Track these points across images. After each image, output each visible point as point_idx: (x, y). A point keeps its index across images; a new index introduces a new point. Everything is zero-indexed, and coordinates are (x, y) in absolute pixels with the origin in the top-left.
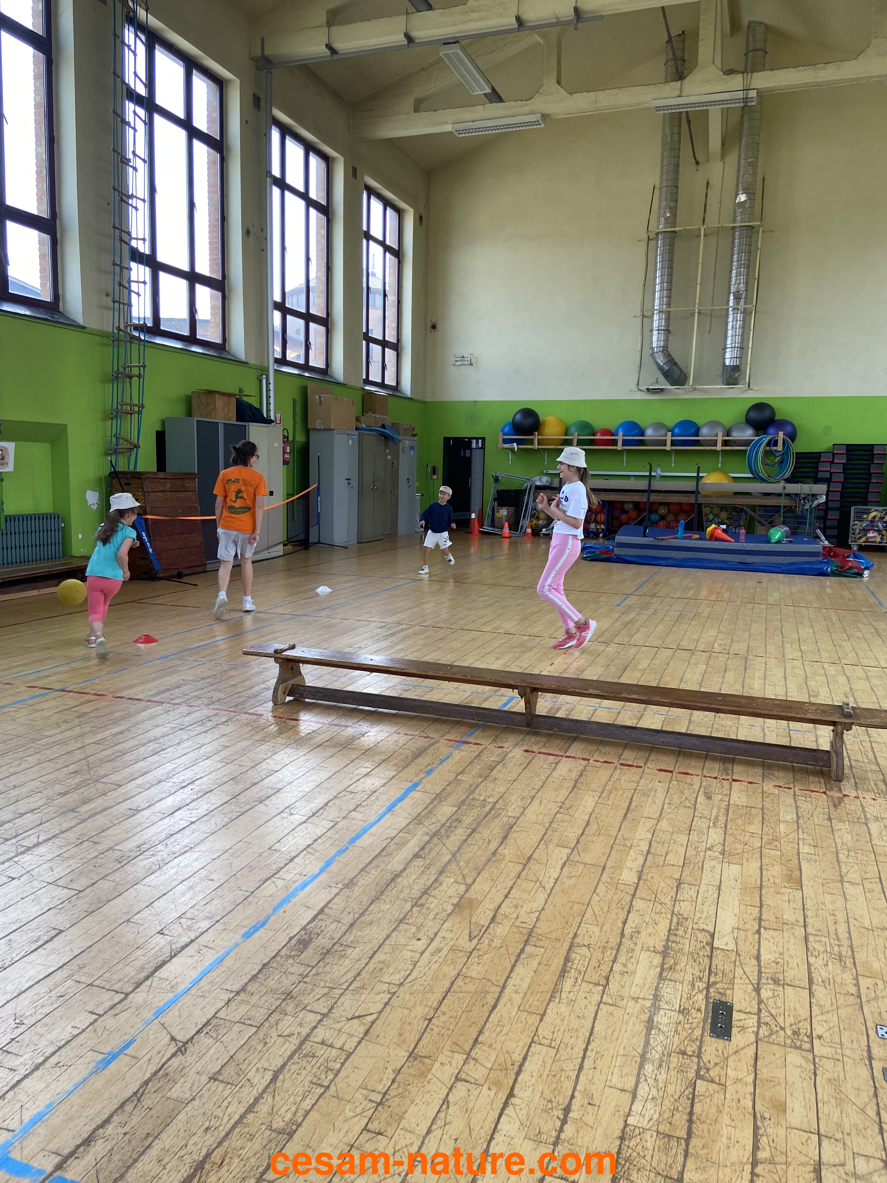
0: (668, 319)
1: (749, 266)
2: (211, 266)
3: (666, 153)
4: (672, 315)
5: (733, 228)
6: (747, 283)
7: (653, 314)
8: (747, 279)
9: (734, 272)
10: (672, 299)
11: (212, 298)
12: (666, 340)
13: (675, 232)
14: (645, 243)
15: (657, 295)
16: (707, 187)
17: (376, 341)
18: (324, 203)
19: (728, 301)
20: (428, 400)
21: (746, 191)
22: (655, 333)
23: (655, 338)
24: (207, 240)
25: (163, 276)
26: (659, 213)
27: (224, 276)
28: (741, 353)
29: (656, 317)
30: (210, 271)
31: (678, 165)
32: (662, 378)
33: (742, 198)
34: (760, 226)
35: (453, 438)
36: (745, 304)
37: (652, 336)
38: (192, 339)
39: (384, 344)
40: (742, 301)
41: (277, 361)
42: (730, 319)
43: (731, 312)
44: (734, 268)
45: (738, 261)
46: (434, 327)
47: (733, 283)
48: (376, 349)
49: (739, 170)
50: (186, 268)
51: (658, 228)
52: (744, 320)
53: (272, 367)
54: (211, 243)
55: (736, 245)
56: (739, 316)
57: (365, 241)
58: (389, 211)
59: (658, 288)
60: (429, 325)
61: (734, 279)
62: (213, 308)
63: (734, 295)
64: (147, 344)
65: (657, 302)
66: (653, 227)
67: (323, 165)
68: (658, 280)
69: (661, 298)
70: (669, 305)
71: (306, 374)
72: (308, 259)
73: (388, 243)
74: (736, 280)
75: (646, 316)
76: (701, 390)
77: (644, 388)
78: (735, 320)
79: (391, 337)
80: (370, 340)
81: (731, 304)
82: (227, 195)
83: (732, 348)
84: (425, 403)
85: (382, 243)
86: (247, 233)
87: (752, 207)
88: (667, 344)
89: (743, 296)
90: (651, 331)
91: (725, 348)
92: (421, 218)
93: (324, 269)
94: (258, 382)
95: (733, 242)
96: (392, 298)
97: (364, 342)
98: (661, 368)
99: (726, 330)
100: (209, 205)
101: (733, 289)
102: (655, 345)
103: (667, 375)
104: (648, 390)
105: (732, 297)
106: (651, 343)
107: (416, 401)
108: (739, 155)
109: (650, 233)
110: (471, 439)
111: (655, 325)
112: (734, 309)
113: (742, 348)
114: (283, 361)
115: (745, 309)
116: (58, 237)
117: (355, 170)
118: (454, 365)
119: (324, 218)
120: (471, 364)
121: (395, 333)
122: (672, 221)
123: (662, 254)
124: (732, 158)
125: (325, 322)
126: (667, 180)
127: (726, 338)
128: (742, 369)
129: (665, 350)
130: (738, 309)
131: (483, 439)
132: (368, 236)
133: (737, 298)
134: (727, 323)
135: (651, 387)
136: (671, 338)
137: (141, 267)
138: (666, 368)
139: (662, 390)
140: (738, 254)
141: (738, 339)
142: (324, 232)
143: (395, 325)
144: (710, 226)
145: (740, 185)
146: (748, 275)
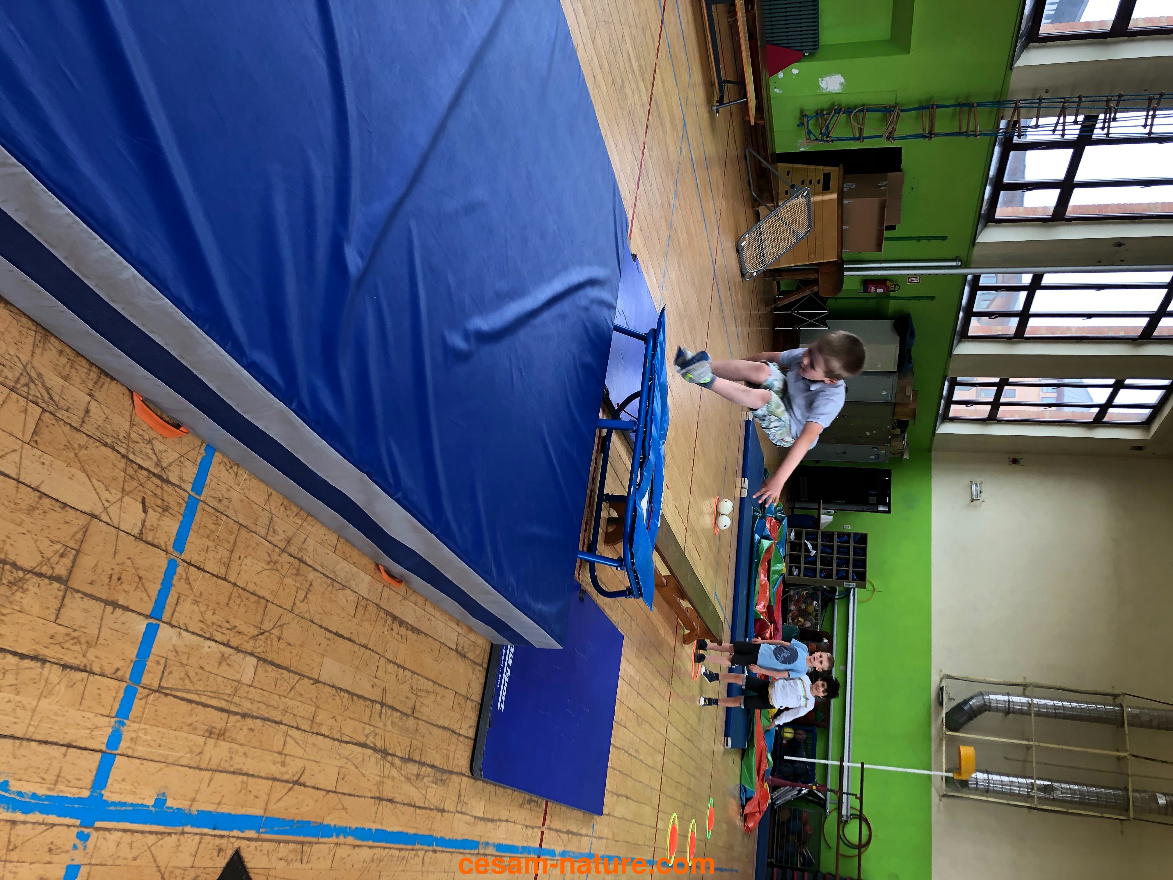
0: (1021, 712)
1: (1083, 802)
2: (1081, 207)
4: (1026, 717)
5: (1126, 789)
6: (1063, 801)
7: (1027, 697)
8: (1067, 801)
9: (1076, 787)
10: (1045, 719)
11: (1045, 208)
12: (997, 710)
13: (1123, 725)
14: (1110, 691)
15: (1050, 702)
17: (998, 395)
18: (1156, 334)
19: (1042, 779)
20: (933, 453)
21: (1168, 804)
22: (1006, 698)
23: (1000, 697)
24: (1109, 202)
25: (1069, 153)
26: (1145, 708)
27: (1070, 220)
28: (981, 790)
29: (1024, 700)
30: (1074, 206)
32: (954, 704)
33: (1162, 801)
34: (1129, 816)
35: (890, 481)
36: (1039, 798)
37: (1003, 694)
38: (999, 186)
39: (995, 404)
40: (1042, 794)
41: (977, 278)
42: (1021, 780)
43: (1029, 781)
44: (1080, 787)
45: (1088, 792)
46: (1015, 461)
47: (1064, 786)
48: (989, 394)
50: (1079, 177)
51: (1128, 707)
52: (1019, 795)
53: (970, 273)
54: (1106, 206)
55: (1107, 791)
56: (1024, 791)
57: (1111, 381)
58: (1147, 411)
59: (1058, 703)
60: (1017, 456)
61: (1067, 786)
62: (1035, 209)
63: (1049, 785)
64: (993, 138)
65: (1041, 702)
66: (1126, 701)
68: (1066, 704)
69: (1046, 706)
70: (1038, 714)
71: (961, 314)
72: (1089, 316)
73: (1111, 410)
74: (1066, 789)
75: (1024, 688)
76: (940, 745)
77: (944, 684)
78: (1020, 785)
79: (1003, 412)
80: (1000, 386)
81: (1039, 782)
82: (1160, 222)
83: (988, 780)
84: (930, 450)
85: (1110, 403)
86: (1119, 243)
87: (1151, 811)
88: (994, 711)
89: (1047, 796)
90: (1008, 694)
91: (987, 772)
92: (1140, 448)
93: (1079, 334)
94: (954, 257)
95: (1109, 788)
96: (1048, 414)
97: (997, 380)
98: (966, 702)
99: (1008, 775)
100: (1150, 204)
101: (1055, 784)
102: (992, 697)
103: (959, 708)
104: (942, 689)
105: (1046, 783)
106: (994, 694)
107: (932, 440)
109: (1121, 697)
110: (889, 505)
111: (1016, 699)
112: (1032, 784)
113: (987, 791)
114: (976, 287)
115: (1033, 797)
116: (1109, 39)
118: (972, 482)
119: (1137, 334)
120: (973, 500)
121: (1008, 417)
122: (1136, 722)
123: (1097, 709)
125: (1020, 336)
127: (1000, 774)
128: (964, 790)
129: (986, 708)
130: (1032, 789)
131: (889, 512)
132: (1118, 386)
133: (1045, 789)
134: (1017, 776)
135: (944, 692)
136: (1000, 715)
137: (1078, 132)
138: (966, 708)
139: (941, 704)
140: (1096, 793)
141: (998, 787)
142: (1122, 334)
143: (1017, 417)
144: (1130, 762)
146: (1072, 802)
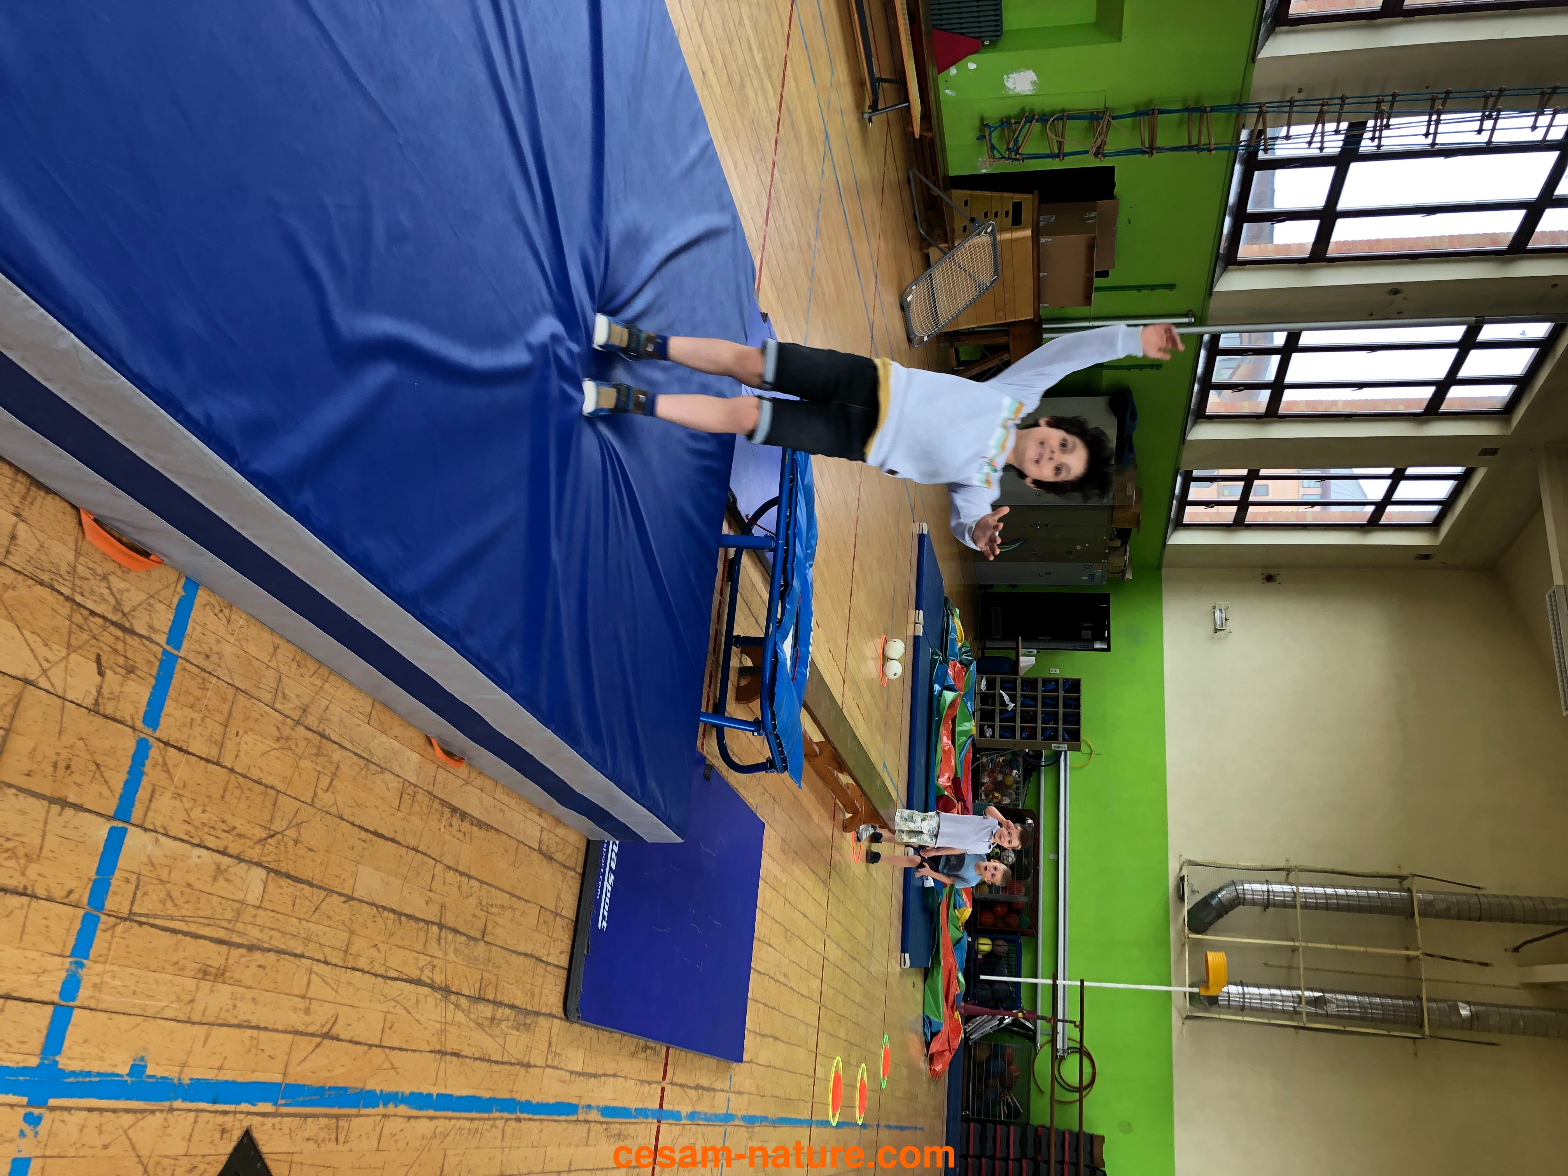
0: (1284, 905)
1: (1364, 1017)
2: (1345, 243)
3: (1529, 903)
4: (1290, 911)
5: (1420, 999)
6: (1338, 1017)
7: (1291, 884)
8: (1344, 1017)
9: (1355, 998)
10: (1314, 911)
11: (1300, 245)
12: (1253, 903)
13: (1413, 916)
14: (1395, 873)
15: (1320, 890)
16: (1480, 963)
17: (1246, 492)
18: (1444, 408)
19: (1312, 990)
20: (1164, 571)
21: (1474, 1016)
22: (1264, 887)
23: (1257, 887)
24: (1382, 236)
25: (1329, 172)
26: (1440, 893)
27: (1332, 260)
28: (1235, 1007)
29: (1287, 888)
30: (1337, 243)
31: (1513, 920)
32: (1198, 898)
33: (1465, 1012)
34: (1424, 1034)
35: (1108, 609)
36: (1308, 1014)
37: (1260, 883)
38: (1241, 216)
39: (1243, 504)
40: (1312, 1009)
41: (1215, 338)
42: (1285, 992)
43: (1295, 993)
44: (1361, 998)
45: (1370, 1003)
46: (1269, 578)
47: (1339, 997)
48: (1234, 491)
49: (1505, 1006)
50: (1343, 204)
51: (1418, 891)
52: (1283, 1011)
53: (1206, 332)
54: (1378, 241)
55: (1395, 1002)
56: (1289, 1006)
57: (1389, 471)
58: (1435, 509)
59: (1330, 891)
60: (1272, 572)
61: (1344, 997)
62: (1287, 247)
63: (1320, 997)
64: (1233, 153)
65: (1309, 890)
66: (1416, 884)
67: (1498, 406)
68: (1341, 891)
69: (1315, 896)
70: (1306, 906)
71: (1196, 387)
72: (1360, 385)
73: (1390, 509)
74: (1342, 1001)
75: (1287, 873)
76: (1182, 953)
77: (1184, 872)
78: (1284, 999)
79: (1254, 514)
80: (1249, 480)
81: (1308, 994)
82: (1447, 262)
83: (1244, 994)
84: (1159, 567)
85: (1388, 499)
86: (1395, 290)
87: (1452, 1026)
88: (1249, 904)
89: (1319, 1011)
90: (1267, 882)
91: (1242, 984)
92: (1427, 557)
93: (1347, 410)
94: (1186, 312)
95: (1398, 998)
96: (1311, 515)
97: (1244, 472)
98: (1213, 895)
99: (1269, 987)
100: (1433, 237)
101: (1328, 995)
102: (1247, 886)
103: (1205, 902)
104: (1182, 879)
105: (1317, 994)
106: (1250, 882)
107: (1162, 553)
108: (1528, 1008)
109: (1410, 879)
110: (1108, 641)
111: (1277, 888)
112: (1299, 997)
113: (1242, 1009)
114: (1214, 350)
115: (1300, 1013)
116: (1379, 21)
117: (1493, 452)
118: (1214, 608)
119: (1420, 409)
120: (1216, 631)
121: (1260, 520)
122: (1430, 911)
123: (1379, 896)
124: (1524, 998)
125: (1272, 413)
126: (1489, 904)
127: (1258, 986)
128: (1214, 1008)
129: (1238, 901)
130: (1300, 1002)
131: (1108, 650)
132: (1398, 477)
133: (1315, 1002)
134: (1279, 988)
135: (1186, 883)
136: (1258, 909)
137: (1340, 144)
138: (1214, 902)
139: (1181, 898)
140: (1381, 1004)
141: (1256, 1003)
142: (1402, 409)
143: (1271, 520)
144: (1422, 964)
145: (1484, 1008)
146: (1350, 1018)
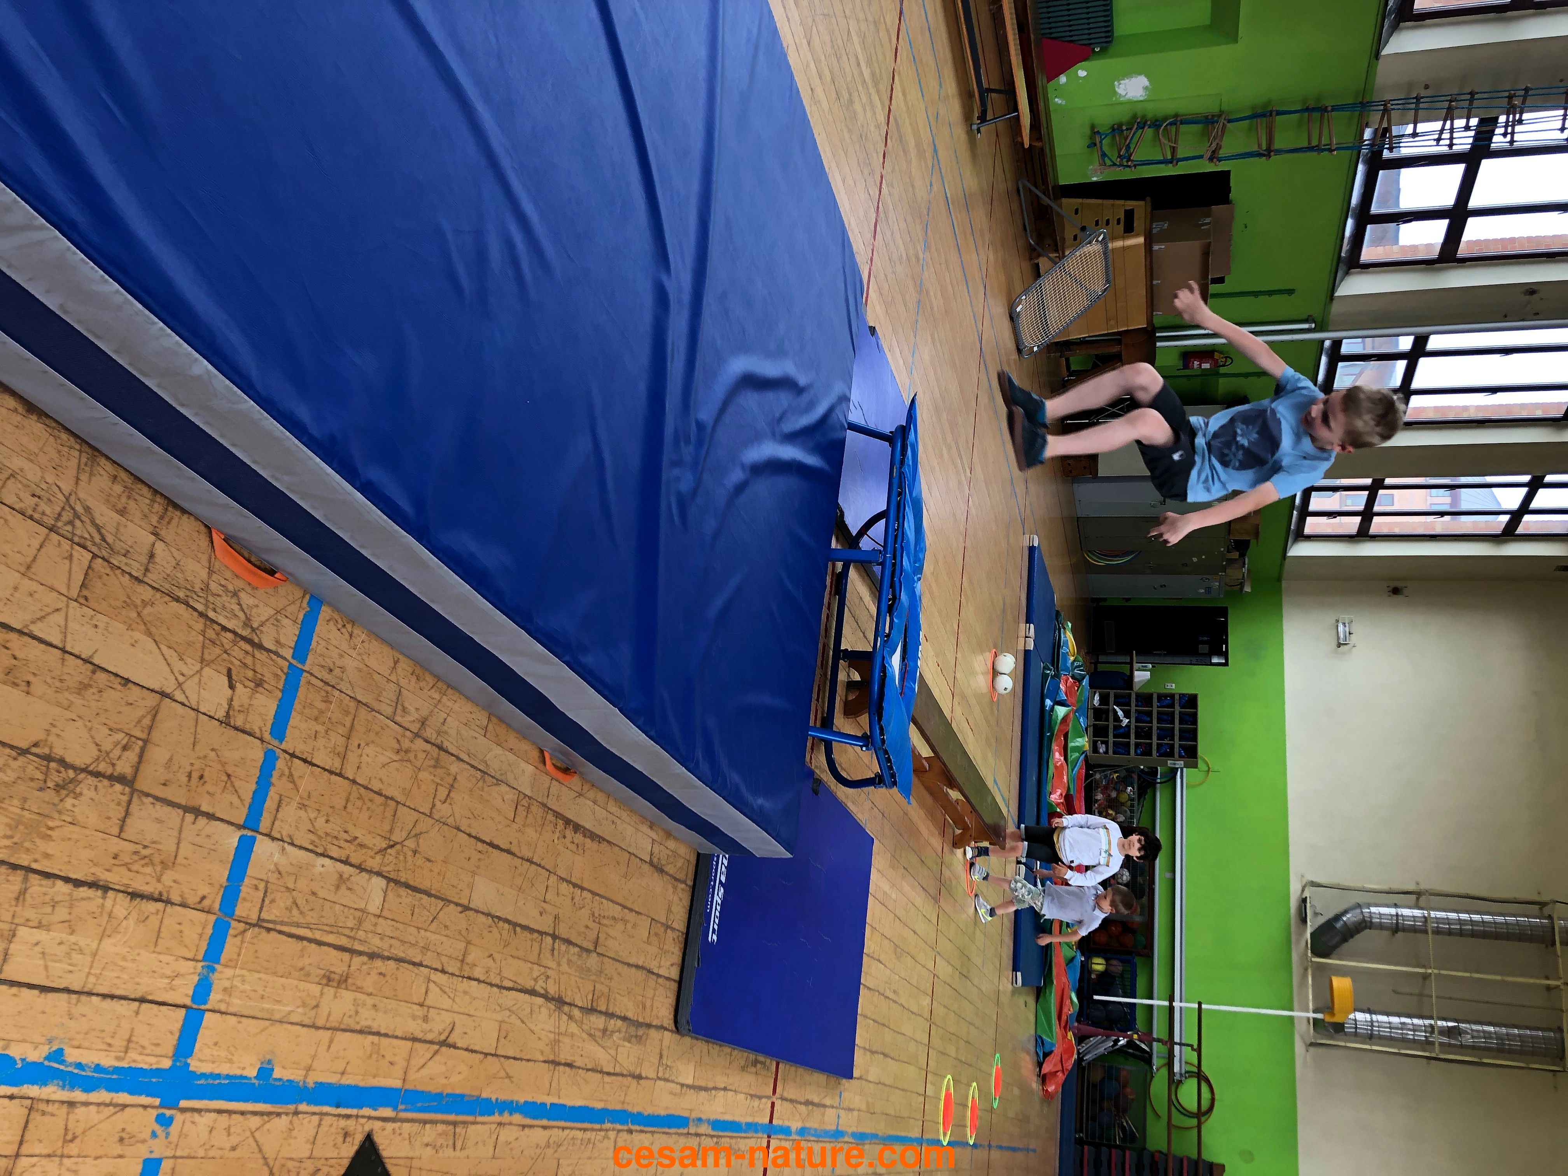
0: (1414, 930)
1: (1502, 1049)
2: (1478, 242)
4: (1420, 936)
5: (1561, 1030)
6: (1474, 1048)
7: (1422, 909)
8: (1480, 1048)
9: (1491, 1029)
10: (1447, 937)
11: (1428, 246)
12: (1381, 927)
13: (1553, 944)
14: (1535, 899)
15: (1453, 916)
17: (1371, 501)
19: (1445, 1020)
20: (1284, 584)
22: (1393, 911)
23: (1385, 910)
24: (1516, 235)
25: (1459, 169)
27: (1464, 261)
28: (1363, 1035)
29: (1417, 913)
30: (1468, 242)
32: (1321, 920)
34: (1564, 1066)
35: (1226, 623)
36: (1441, 1044)
37: (1388, 906)
38: (1365, 217)
39: (1367, 514)
40: (1445, 1040)
41: (1337, 344)
42: (1416, 1021)
43: (1427, 1022)
44: (1497, 1029)
45: (1508, 1034)
46: (1396, 591)
47: (1475, 1027)
48: (1358, 501)
50: (1475, 202)
51: (1560, 919)
52: (1414, 1041)
53: (1327, 337)
54: (1512, 240)
55: (1534, 1033)
56: (1421, 1036)
57: (1526, 478)
59: (1464, 916)
60: (1399, 584)
61: (1479, 1028)
62: (1414, 248)
63: (1454, 1027)
64: (1355, 152)
65: (1442, 915)
66: (1557, 911)
68: (1476, 917)
69: (1448, 921)
70: (1437, 932)
72: (1494, 390)
73: (1527, 518)
74: (1478, 1031)
75: (1417, 897)
76: (1304, 977)
77: (1307, 894)
78: (1416, 1028)
79: (1378, 525)
80: (1373, 490)
81: (1440, 1023)
83: (1372, 1022)
84: (1279, 580)
85: (1525, 508)
86: (1531, 290)
88: (1376, 928)
89: (1453, 1042)
90: (1396, 906)
91: (1370, 1011)
92: (1566, 568)
93: (1480, 416)
94: (1305, 317)
95: (1537, 1029)
96: (1441, 525)
97: (1368, 481)
98: (1338, 917)
99: (1399, 1015)
101: (1462, 1025)
102: (1373, 909)
103: (1328, 927)
104: (1304, 900)
105: (1451, 1024)
106: (1377, 905)
107: (1282, 565)
109: (1551, 906)
110: (1225, 655)
111: (1406, 912)
112: (1431, 1026)
113: (1371, 1037)
114: (1336, 357)
115: (1433, 1043)
116: (1507, 14)
118: (1337, 621)
119: (1559, 413)
120: (1339, 645)
121: (1385, 531)
123: (1518, 924)
127: (1388, 1014)
128: (1337, 1036)
129: (1365, 925)
130: (1432, 1033)
131: (1226, 664)
132: (1536, 485)
133: (1449, 1032)
134: (1410, 1016)
135: (1308, 905)
136: (1386, 933)
137: (1471, 140)
138: (1339, 925)
139: (1304, 920)
140: (1519, 1035)
141: (1385, 1031)
142: (1539, 414)
143: (1397, 531)
144: (1563, 994)
146: (1486, 1049)
